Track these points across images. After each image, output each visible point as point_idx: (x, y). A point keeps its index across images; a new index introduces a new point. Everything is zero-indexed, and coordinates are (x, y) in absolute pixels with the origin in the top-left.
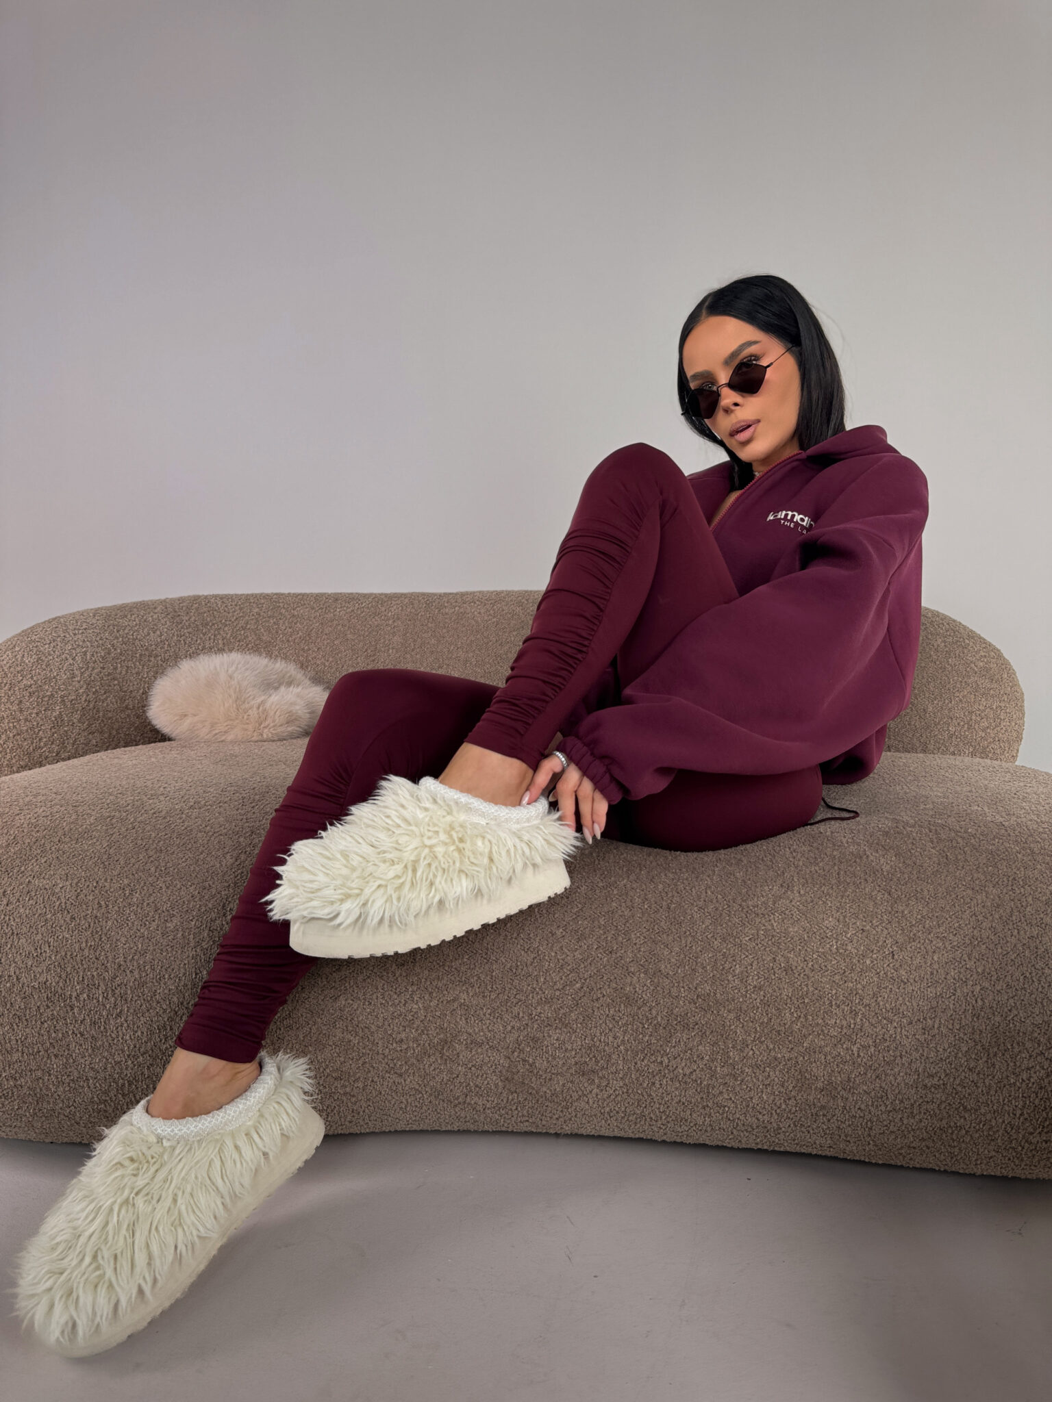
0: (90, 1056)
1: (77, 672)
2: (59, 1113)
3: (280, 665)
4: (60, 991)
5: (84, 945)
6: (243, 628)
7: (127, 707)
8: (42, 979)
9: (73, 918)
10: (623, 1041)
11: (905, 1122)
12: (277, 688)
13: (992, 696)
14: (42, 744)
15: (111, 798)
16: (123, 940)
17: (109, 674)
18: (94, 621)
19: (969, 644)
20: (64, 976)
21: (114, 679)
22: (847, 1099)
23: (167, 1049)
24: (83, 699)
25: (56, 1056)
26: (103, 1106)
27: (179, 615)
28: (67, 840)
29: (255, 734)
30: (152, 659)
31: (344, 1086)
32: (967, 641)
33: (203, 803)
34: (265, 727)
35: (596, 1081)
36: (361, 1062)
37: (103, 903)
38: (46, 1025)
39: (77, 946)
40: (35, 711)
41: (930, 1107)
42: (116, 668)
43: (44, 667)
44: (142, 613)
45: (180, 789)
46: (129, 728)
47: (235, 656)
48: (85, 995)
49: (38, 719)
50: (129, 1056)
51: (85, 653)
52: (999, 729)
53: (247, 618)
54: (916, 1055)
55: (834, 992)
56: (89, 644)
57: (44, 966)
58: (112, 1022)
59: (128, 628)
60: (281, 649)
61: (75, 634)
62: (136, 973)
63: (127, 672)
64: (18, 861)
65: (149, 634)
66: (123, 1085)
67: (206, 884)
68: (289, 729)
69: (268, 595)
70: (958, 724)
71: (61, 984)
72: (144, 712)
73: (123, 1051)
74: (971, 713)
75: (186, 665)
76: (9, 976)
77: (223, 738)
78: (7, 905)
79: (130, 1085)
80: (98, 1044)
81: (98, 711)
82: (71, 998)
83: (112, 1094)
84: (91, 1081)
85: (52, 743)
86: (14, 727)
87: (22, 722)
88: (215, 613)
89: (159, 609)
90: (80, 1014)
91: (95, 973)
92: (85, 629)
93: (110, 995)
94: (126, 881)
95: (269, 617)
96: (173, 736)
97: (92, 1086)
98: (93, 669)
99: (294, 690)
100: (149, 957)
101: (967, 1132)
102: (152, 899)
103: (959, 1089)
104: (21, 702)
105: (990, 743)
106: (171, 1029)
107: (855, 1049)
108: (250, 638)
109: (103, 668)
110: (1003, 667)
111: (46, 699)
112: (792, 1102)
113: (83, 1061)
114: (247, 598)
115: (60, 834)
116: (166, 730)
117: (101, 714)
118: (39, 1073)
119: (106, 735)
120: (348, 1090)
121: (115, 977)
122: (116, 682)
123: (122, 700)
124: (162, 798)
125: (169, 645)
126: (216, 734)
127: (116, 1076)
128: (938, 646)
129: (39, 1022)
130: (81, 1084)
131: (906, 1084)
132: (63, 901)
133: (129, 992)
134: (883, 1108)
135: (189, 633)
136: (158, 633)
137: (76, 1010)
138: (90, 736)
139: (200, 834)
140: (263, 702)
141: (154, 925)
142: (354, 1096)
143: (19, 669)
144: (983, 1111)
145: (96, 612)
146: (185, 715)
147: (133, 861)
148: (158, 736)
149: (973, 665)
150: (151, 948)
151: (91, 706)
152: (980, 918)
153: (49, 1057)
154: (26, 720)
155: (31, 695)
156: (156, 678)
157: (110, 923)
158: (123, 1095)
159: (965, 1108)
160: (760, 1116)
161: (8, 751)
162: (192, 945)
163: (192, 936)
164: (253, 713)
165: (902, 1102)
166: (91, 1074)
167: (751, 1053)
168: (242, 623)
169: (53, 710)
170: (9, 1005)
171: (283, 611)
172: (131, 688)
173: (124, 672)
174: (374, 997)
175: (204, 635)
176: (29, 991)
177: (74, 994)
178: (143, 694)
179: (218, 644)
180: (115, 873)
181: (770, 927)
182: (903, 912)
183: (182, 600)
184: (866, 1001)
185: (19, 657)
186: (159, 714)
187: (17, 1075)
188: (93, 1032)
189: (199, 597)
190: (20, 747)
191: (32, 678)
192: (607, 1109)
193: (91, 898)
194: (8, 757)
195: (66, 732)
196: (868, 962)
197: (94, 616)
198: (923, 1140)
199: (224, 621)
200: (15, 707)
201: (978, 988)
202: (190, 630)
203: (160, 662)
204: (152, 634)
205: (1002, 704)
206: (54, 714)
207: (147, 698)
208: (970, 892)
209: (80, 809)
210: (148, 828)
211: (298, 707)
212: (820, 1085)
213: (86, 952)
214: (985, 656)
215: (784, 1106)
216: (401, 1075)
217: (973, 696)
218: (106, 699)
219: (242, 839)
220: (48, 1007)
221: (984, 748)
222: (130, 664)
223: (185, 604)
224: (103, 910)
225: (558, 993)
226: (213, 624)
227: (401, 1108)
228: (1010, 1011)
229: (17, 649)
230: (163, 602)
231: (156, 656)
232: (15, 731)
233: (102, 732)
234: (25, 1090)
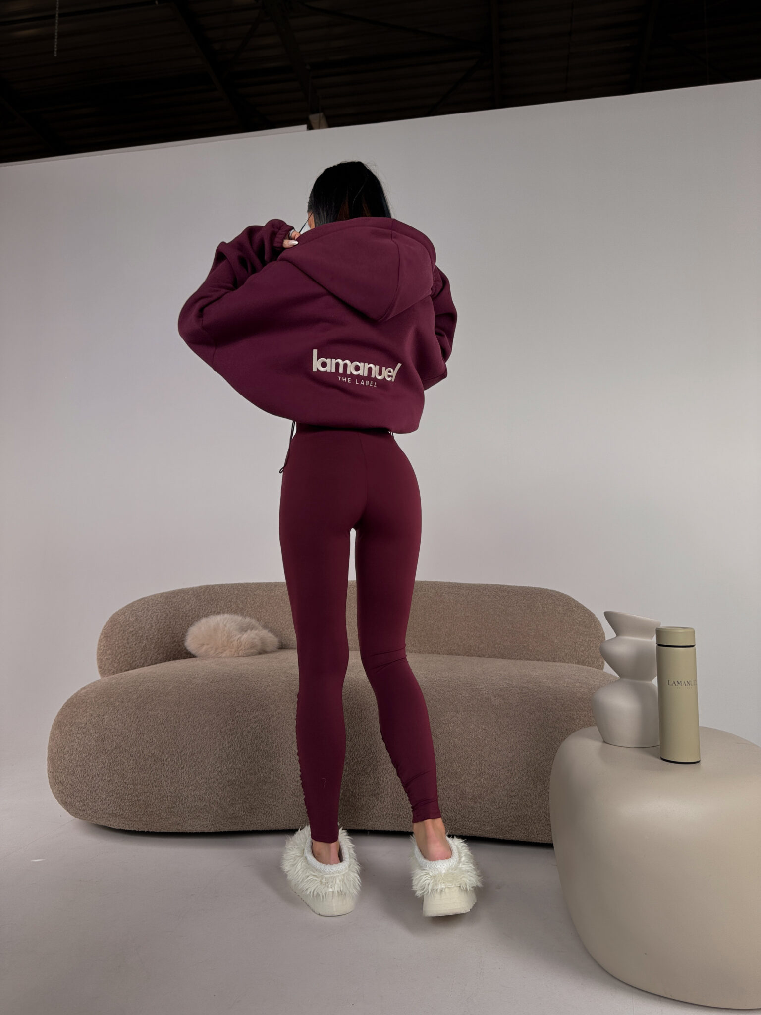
0: (170, 786)
1: (154, 625)
2: (154, 813)
3: (248, 620)
4: (160, 757)
5: (170, 738)
6: (230, 601)
7: (175, 641)
8: (153, 752)
9: (165, 727)
10: (390, 780)
11: (505, 813)
12: (246, 631)
13: (586, 635)
14: (136, 659)
15: (177, 679)
16: (186, 736)
17: (168, 625)
18: (161, 600)
19: (574, 610)
20: (161, 751)
21: (170, 628)
22: (481, 803)
23: (201, 783)
24: (156, 637)
25: (156, 786)
26: (173, 809)
27: (200, 596)
28: (162, 695)
29: (236, 653)
30: (187, 617)
31: (273, 802)
32: (574, 608)
33: (215, 680)
34: (240, 650)
35: (380, 799)
36: (281, 790)
37: (178, 721)
38: (153, 772)
39: (167, 738)
40: (134, 643)
41: (514, 806)
42: (171, 623)
43: (139, 622)
44: (183, 595)
45: (204, 675)
46: (175, 652)
47: (226, 616)
48: (170, 759)
49: (136, 647)
50: (186, 786)
51: (157, 615)
52: (590, 651)
53: (232, 596)
54: (506, 782)
55: (473, 755)
56: (159, 611)
57: (153, 746)
58: (180, 770)
59: (176, 603)
60: (248, 611)
61: (153, 606)
62: (191, 750)
63: (176, 624)
64: (142, 705)
65: (186, 605)
66: (183, 799)
67: (219, 713)
68: (252, 651)
69: (242, 584)
70: (570, 649)
71: (160, 754)
72: (183, 644)
73: (183, 784)
74: (575, 643)
75: (204, 620)
76: (139, 751)
77: (221, 655)
78: (139, 722)
79: (185, 800)
80: (174, 780)
81: (162, 643)
82: (164, 760)
83: (177, 804)
84: (169, 798)
85: (141, 659)
86: (125, 651)
87: (128, 649)
88: (217, 594)
89: (190, 592)
90: (167, 767)
91: (174, 750)
92: (157, 604)
93: (180, 759)
94: (187, 712)
95: (243, 595)
96: (196, 655)
97: (169, 800)
98: (161, 623)
99: (254, 632)
100: (196, 743)
101: (530, 817)
102: (197, 719)
103: (524, 797)
104: (128, 639)
105: (586, 658)
106: (204, 774)
107: (482, 780)
108: (233, 606)
109: (165, 622)
110: (592, 621)
111: (139, 638)
112: (459, 806)
113: (167, 788)
114: (232, 585)
115: (159, 693)
116: (193, 652)
117: (163, 645)
118: (148, 794)
119: (165, 655)
120: (275, 803)
121: (182, 751)
122: (171, 629)
123: (173, 638)
124: (198, 679)
125: (195, 611)
126: (217, 653)
127: (180, 795)
128: (560, 610)
129: (150, 771)
130: (165, 799)
131: (503, 795)
132: (162, 720)
133: (187, 757)
134: (495, 807)
135: (204, 604)
136: (190, 604)
137: (165, 765)
138: (158, 656)
139: (216, 693)
140: (240, 638)
141: (198, 730)
142: (277, 807)
143: (128, 623)
144: (534, 807)
145: (162, 595)
146: (204, 645)
147: (189, 704)
148: (189, 655)
149: (576, 620)
150: (197, 739)
151: (159, 641)
152: (531, 724)
153: (153, 787)
154: (130, 648)
155: (133, 636)
156: (189, 627)
157: (180, 729)
158: (182, 804)
159: (527, 806)
160: (448, 814)
161: (121, 662)
162: (213, 738)
163: (213, 734)
164: (235, 643)
165: (502, 804)
166: (170, 794)
167: (441, 783)
168: (230, 598)
169: (143, 643)
170: (138, 764)
171: (250, 592)
172: (177, 632)
173: (174, 624)
174: (287, 761)
175: (211, 605)
176: (147, 757)
177: (165, 759)
178: (182, 634)
179: (218, 609)
180: (183, 708)
181: (448, 729)
182: (501, 722)
183: (201, 588)
184: (485, 759)
185: (128, 617)
186: (191, 644)
187: (139, 795)
188: (172, 775)
189: (209, 586)
190: (127, 660)
191: (133, 627)
192: (385, 813)
193: (173, 719)
194: (121, 665)
195: (147, 653)
196: (486, 742)
197: (161, 596)
198: (513, 822)
199: (221, 598)
200: (125, 642)
201: (529, 753)
202: (205, 603)
203: (191, 619)
204: (187, 605)
205: (591, 639)
206: (143, 645)
207: (184, 637)
208: (528, 714)
209: (165, 684)
210: (195, 691)
211: (256, 640)
212: (470, 797)
213: (171, 741)
214: (582, 616)
215: (456, 808)
216: (297, 797)
217: (576, 635)
218: (166, 637)
219: (233, 695)
220: (154, 764)
221: (583, 660)
222: (177, 620)
223: (202, 590)
224: (178, 724)
225: (363, 759)
226: (216, 600)
227: (298, 814)
228: (541, 762)
229: (126, 614)
230: (192, 589)
231: (189, 616)
232: (125, 653)
233: (163, 654)
234: (141, 802)
